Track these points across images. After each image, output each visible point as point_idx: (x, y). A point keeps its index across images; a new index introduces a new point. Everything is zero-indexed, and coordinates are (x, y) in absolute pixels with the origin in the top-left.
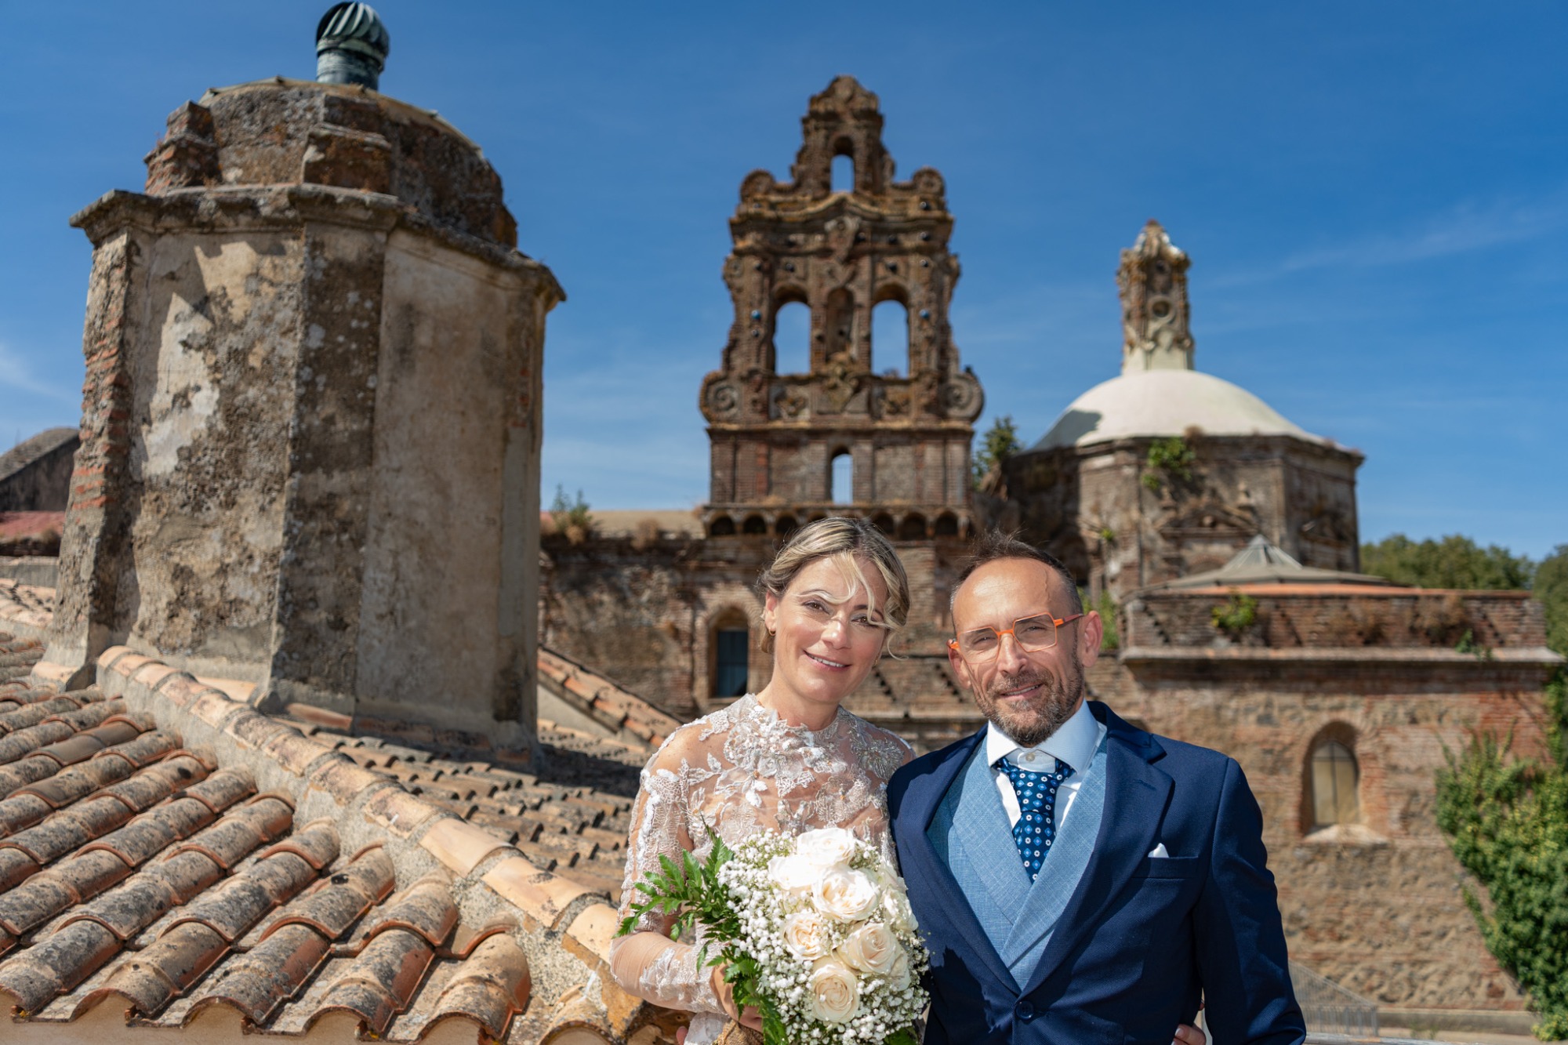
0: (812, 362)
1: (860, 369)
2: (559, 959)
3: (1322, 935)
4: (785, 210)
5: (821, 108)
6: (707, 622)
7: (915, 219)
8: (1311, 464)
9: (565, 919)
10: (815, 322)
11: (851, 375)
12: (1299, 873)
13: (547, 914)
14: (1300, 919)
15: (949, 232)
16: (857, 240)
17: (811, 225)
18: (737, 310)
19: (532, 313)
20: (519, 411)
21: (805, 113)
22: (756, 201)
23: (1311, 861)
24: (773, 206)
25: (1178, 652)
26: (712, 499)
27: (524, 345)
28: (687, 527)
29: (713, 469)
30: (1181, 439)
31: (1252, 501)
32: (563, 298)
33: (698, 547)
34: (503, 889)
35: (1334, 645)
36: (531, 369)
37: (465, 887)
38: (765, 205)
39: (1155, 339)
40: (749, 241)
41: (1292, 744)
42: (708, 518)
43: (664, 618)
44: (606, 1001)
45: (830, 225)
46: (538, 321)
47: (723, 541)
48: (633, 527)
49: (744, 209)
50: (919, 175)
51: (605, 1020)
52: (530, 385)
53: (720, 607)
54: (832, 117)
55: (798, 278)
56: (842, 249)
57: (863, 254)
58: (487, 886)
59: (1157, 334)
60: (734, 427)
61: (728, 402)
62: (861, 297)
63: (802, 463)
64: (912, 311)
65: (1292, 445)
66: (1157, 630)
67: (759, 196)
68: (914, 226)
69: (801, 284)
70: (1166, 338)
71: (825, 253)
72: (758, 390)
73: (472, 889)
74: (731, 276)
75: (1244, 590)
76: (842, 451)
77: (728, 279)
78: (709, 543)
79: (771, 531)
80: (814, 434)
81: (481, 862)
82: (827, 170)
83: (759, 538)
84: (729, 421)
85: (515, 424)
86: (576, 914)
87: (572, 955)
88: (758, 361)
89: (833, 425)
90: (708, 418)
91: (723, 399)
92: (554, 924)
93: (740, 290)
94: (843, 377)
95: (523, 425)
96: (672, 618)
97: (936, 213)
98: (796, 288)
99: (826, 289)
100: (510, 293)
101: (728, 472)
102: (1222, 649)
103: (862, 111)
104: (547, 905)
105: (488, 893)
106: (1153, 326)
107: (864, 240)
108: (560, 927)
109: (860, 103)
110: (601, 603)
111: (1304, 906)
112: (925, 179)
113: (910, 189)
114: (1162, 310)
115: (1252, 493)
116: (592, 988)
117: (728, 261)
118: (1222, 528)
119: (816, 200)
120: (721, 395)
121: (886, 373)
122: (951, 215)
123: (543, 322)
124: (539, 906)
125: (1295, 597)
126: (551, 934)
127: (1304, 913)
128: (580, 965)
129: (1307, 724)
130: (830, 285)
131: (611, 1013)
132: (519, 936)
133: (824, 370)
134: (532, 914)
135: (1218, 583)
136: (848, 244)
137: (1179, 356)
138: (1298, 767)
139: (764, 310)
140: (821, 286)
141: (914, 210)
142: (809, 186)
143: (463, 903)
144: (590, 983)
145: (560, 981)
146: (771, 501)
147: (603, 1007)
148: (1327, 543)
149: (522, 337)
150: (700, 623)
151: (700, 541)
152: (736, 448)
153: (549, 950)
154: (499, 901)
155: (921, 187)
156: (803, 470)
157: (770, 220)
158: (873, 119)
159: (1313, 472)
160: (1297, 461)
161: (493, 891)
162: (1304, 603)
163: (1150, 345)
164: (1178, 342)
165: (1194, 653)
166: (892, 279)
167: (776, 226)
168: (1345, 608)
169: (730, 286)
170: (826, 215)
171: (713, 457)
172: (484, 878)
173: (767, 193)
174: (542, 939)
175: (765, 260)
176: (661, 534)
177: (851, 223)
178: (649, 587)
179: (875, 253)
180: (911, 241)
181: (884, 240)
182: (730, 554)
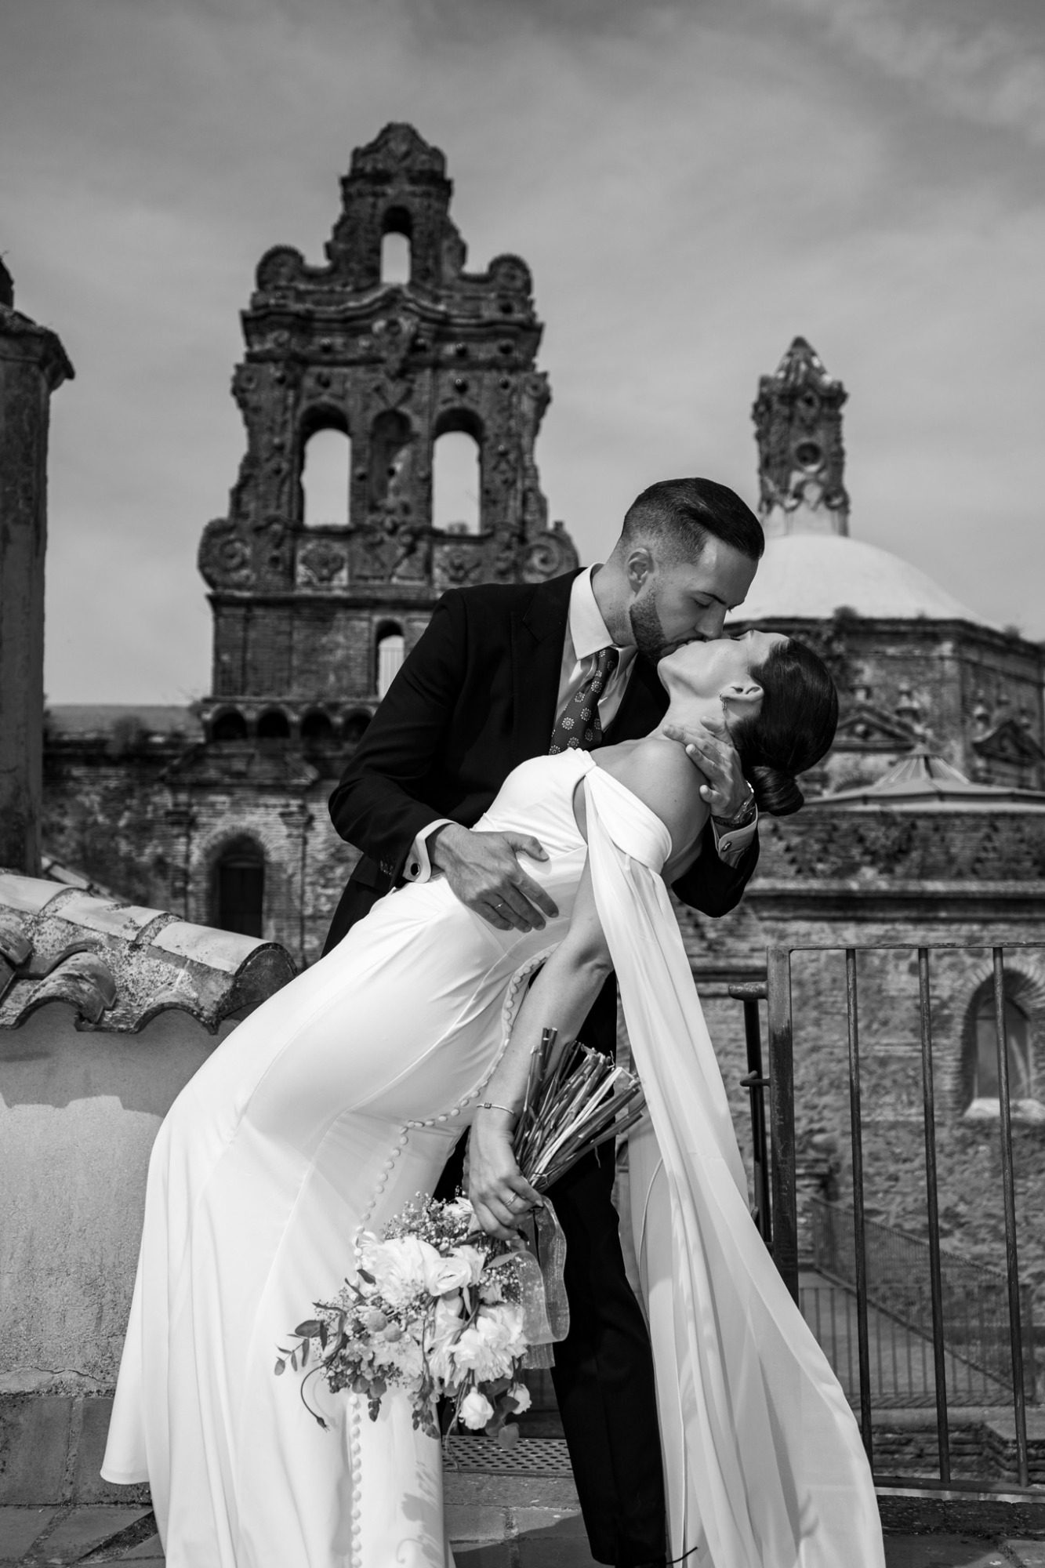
0: (353, 510)
1: (415, 520)
2: (145, 967)
3: (983, 1233)
4: (317, 303)
5: (367, 164)
6: (207, 853)
7: (492, 323)
8: (990, 660)
9: (150, 932)
10: (356, 456)
11: (402, 529)
12: (957, 1157)
13: (130, 931)
14: (957, 1215)
15: (537, 343)
16: (415, 348)
17: (353, 325)
18: (252, 436)
19: (36, 389)
20: (21, 505)
21: (345, 171)
22: (277, 288)
23: (973, 1143)
24: (300, 296)
25: (815, 884)
26: (216, 690)
27: (27, 428)
28: (181, 728)
29: (217, 652)
30: (829, 621)
31: (916, 705)
32: (71, 375)
33: (197, 755)
34: (79, 920)
35: (1004, 876)
36: (34, 455)
37: (37, 923)
38: (291, 294)
39: (798, 495)
40: (269, 343)
41: (952, 998)
42: (209, 715)
43: (148, 851)
44: (196, 990)
45: (379, 325)
46: (43, 400)
47: (230, 748)
48: (107, 726)
49: (261, 300)
50: (496, 264)
51: (197, 1004)
52: (34, 475)
53: (225, 833)
54: (382, 177)
55: (333, 396)
56: (394, 360)
57: (421, 366)
58: (61, 920)
59: (801, 485)
60: (246, 594)
61: (236, 561)
62: (419, 425)
63: (338, 645)
64: (487, 445)
65: (967, 634)
66: (788, 856)
67: (283, 283)
68: (490, 330)
69: (340, 405)
70: (813, 493)
71: (371, 361)
72: (278, 546)
73: (44, 925)
74: (243, 391)
75: (896, 808)
76: (389, 630)
77: (240, 394)
78: (212, 751)
79: (295, 734)
80: (355, 605)
81: (53, 900)
82: (377, 251)
83: (280, 742)
84: (240, 586)
85: (16, 521)
86: (160, 929)
87: (158, 961)
88: (278, 507)
89: (380, 595)
90: (210, 581)
91: (232, 557)
92: (138, 937)
93: (257, 410)
94: (393, 532)
95: (27, 523)
96: (160, 850)
97: (518, 316)
98: (332, 408)
99: (371, 414)
100: (9, 364)
101: (238, 655)
102: (870, 879)
103: (421, 172)
104: (128, 924)
105: (63, 925)
106: (796, 477)
107: (423, 348)
108: (144, 940)
109: (421, 162)
110: (61, 830)
111: (962, 1199)
112: (503, 270)
113: (485, 281)
114: (809, 454)
115: (915, 694)
116: (182, 982)
117: (239, 367)
118: (877, 737)
119: (359, 291)
120: (228, 549)
121: (451, 528)
122: (540, 319)
123: (48, 403)
124: (121, 927)
125: (958, 815)
126: (135, 946)
127: (962, 1208)
128: (166, 968)
129: (969, 973)
130: (378, 406)
131: (201, 999)
132: (101, 954)
133: (369, 519)
134: (113, 933)
135: (865, 799)
136: (403, 353)
137: (826, 518)
138: (958, 1027)
139: (288, 438)
140: (366, 408)
141: (490, 312)
142: (351, 272)
143: (36, 938)
144: (179, 979)
145: (147, 984)
146: (295, 693)
147: (194, 995)
148: (1007, 760)
149: (24, 417)
150: (196, 856)
151: (199, 745)
152: (247, 620)
153: (134, 961)
154: (76, 930)
155: (501, 280)
156: (339, 654)
157: (297, 315)
158: (439, 185)
159: (992, 669)
160: (973, 655)
161: (69, 922)
162: (970, 822)
163: (790, 502)
164: (826, 498)
165: (835, 885)
166: (460, 402)
167: (304, 324)
168: (1019, 829)
169: (243, 404)
170: (372, 314)
171: (218, 634)
172: (58, 914)
173: (292, 279)
174: (126, 952)
175: (287, 367)
176: (146, 734)
177: (407, 325)
178: (128, 808)
179: (438, 366)
180: (484, 352)
181: (450, 349)
182: (239, 765)
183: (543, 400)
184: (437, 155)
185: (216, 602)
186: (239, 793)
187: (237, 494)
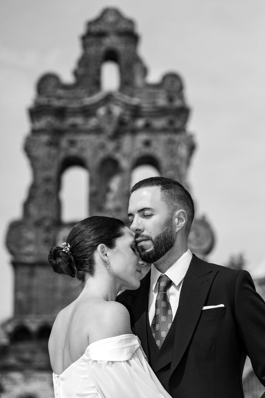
4: (68, 101)
5: (95, 29)
7: (162, 108)
10: (91, 182)
16: (121, 122)
17: (87, 112)
18: (34, 172)
24: (59, 98)
26: (14, 314)
40: (42, 123)
42: (10, 328)
45: (101, 112)
47: (23, 346)
49: (39, 100)
54: (102, 35)
55: (78, 149)
56: (110, 129)
60: (31, 260)
62: (125, 164)
68: (162, 112)
69: (81, 153)
71: (98, 131)
72: (48, 233)
77: (28, 149)
78: (12, 347)
82: (99, 73)
84: (27, 255)
88: (48, 210)
90: (12, 253)
91: (23, 239)
97: (177, 103)
98: (77, 156)
101: (27, 294)
103: (123, 31)
107: (126, 123)
109: (123, 26)
113: (158, 86)
117: (27, 136)
119: (91, 93)
120: (21, 236)
130: (102, 155)
136: (114, 125)
139: (53, 173)
140: (95, 155)
141: (162, 101)
142: (87, 84)
152: (32, 275)
155: (167, 85)
157: (57, 108)
158: (131, 37)
166: (147, 151)
170: (97, 105)
173: (55, 89)
177: (117, 111)
179: (134, 132)
180: (159, 123)
181: (140, 123)
182: (27, 356)
183: (192, 148)
184: (131, 22)
185: (16, 265)
186: (28, 372)
187: (26, 206)
